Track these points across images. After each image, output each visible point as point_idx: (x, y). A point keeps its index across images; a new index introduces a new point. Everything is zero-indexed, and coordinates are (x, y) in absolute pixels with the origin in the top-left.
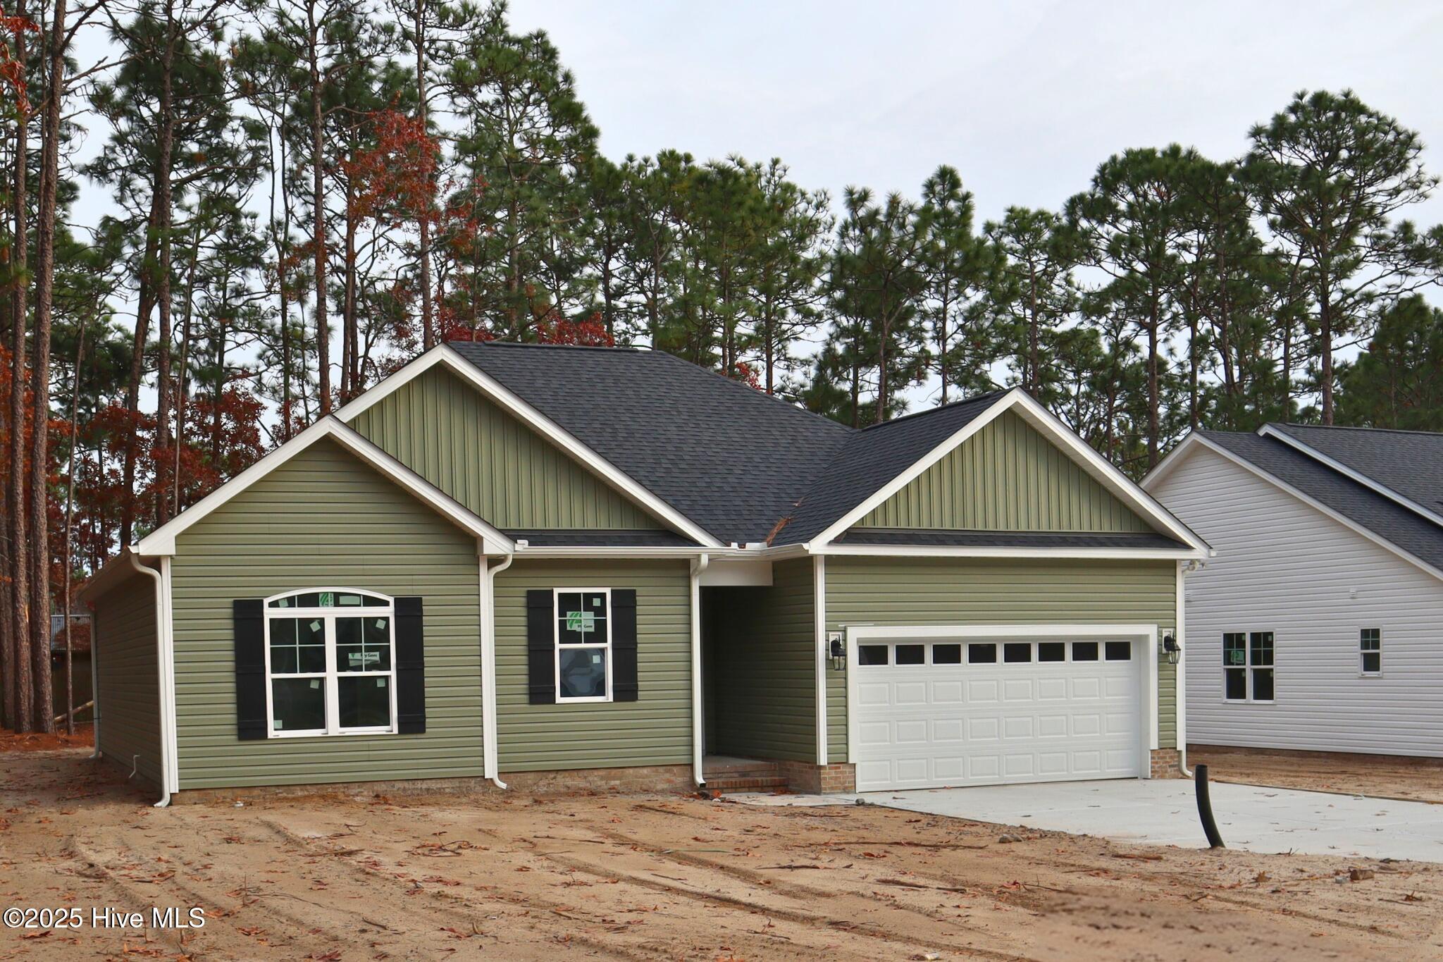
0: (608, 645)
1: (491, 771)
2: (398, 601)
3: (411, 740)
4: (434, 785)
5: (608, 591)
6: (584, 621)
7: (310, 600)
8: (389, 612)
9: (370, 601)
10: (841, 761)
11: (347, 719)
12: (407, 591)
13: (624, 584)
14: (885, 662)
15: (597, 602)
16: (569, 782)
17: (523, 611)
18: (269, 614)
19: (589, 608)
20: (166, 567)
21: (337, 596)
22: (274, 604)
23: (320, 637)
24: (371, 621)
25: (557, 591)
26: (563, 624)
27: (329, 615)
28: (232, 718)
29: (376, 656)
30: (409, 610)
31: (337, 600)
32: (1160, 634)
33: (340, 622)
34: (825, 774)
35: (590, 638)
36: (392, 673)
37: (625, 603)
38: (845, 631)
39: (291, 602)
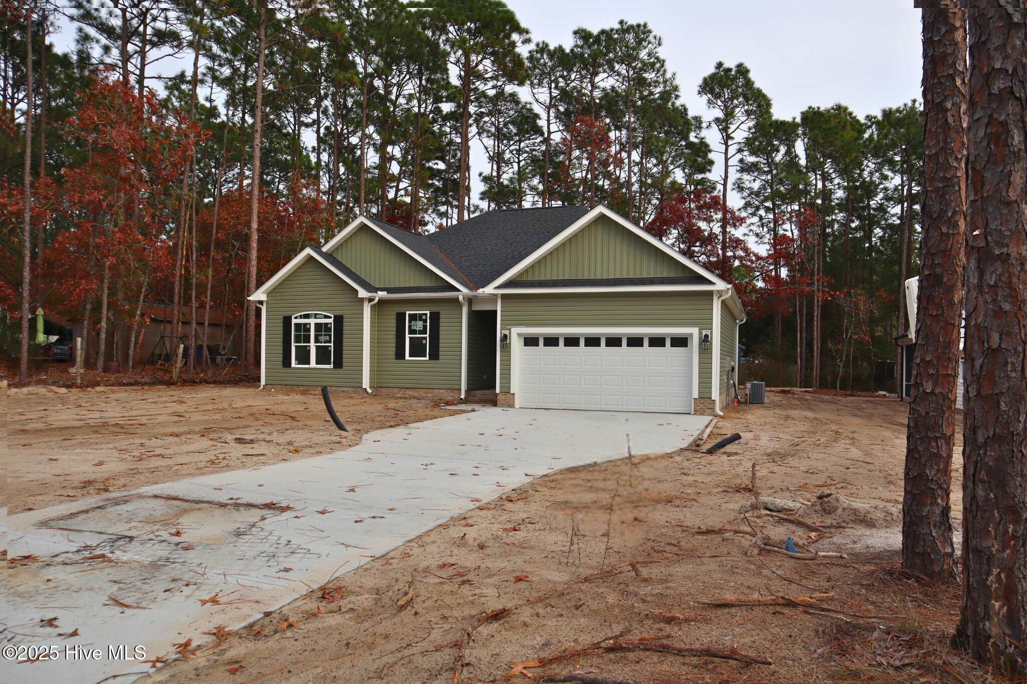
0: (427, 336)
1: (366, 384)
2: (335, 317)
3: (338, 371)
4: (345, 389)
5: (428, 312)
6: (419, 325)
7: (307, 316)
8: (331, 321)
9: (326, 317)
10: (507, 391)
11: (318, 362)
12: (339, 313)
13: (435, 309)
14: (538, 345)
15: (424, 317)
16: (411, 393)
17: (395, 321)
18: (294, 321)
19: (421, 319)
20: (265, 304)
21: (316, 314)
22: (296, 318)
23: (309, 330)
24: (326, 324)
25: (407, 313)
26: (410, 326)
27: (312, 322)
28: (281, 359)
29: (328, 338)
30: (339, 320)
31: (316, 316)
32: (700, 333)
33: (316, 324)
34: (499, 397)
35: (421, 332)
36: (332, 344)
37: (435, 317)
38: (510, 330)
39: (301, 317)
